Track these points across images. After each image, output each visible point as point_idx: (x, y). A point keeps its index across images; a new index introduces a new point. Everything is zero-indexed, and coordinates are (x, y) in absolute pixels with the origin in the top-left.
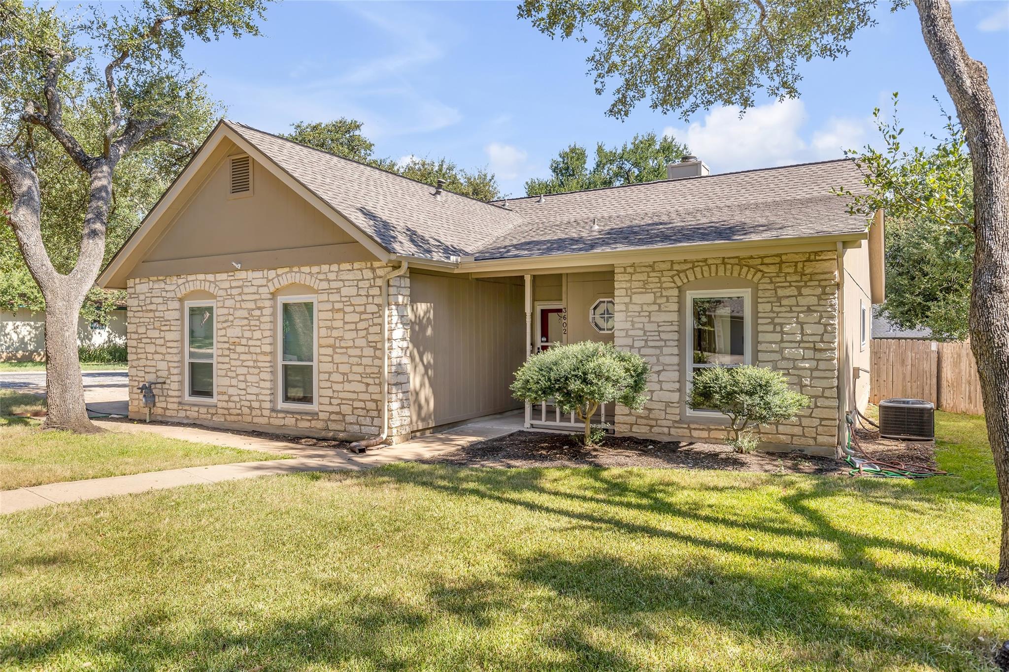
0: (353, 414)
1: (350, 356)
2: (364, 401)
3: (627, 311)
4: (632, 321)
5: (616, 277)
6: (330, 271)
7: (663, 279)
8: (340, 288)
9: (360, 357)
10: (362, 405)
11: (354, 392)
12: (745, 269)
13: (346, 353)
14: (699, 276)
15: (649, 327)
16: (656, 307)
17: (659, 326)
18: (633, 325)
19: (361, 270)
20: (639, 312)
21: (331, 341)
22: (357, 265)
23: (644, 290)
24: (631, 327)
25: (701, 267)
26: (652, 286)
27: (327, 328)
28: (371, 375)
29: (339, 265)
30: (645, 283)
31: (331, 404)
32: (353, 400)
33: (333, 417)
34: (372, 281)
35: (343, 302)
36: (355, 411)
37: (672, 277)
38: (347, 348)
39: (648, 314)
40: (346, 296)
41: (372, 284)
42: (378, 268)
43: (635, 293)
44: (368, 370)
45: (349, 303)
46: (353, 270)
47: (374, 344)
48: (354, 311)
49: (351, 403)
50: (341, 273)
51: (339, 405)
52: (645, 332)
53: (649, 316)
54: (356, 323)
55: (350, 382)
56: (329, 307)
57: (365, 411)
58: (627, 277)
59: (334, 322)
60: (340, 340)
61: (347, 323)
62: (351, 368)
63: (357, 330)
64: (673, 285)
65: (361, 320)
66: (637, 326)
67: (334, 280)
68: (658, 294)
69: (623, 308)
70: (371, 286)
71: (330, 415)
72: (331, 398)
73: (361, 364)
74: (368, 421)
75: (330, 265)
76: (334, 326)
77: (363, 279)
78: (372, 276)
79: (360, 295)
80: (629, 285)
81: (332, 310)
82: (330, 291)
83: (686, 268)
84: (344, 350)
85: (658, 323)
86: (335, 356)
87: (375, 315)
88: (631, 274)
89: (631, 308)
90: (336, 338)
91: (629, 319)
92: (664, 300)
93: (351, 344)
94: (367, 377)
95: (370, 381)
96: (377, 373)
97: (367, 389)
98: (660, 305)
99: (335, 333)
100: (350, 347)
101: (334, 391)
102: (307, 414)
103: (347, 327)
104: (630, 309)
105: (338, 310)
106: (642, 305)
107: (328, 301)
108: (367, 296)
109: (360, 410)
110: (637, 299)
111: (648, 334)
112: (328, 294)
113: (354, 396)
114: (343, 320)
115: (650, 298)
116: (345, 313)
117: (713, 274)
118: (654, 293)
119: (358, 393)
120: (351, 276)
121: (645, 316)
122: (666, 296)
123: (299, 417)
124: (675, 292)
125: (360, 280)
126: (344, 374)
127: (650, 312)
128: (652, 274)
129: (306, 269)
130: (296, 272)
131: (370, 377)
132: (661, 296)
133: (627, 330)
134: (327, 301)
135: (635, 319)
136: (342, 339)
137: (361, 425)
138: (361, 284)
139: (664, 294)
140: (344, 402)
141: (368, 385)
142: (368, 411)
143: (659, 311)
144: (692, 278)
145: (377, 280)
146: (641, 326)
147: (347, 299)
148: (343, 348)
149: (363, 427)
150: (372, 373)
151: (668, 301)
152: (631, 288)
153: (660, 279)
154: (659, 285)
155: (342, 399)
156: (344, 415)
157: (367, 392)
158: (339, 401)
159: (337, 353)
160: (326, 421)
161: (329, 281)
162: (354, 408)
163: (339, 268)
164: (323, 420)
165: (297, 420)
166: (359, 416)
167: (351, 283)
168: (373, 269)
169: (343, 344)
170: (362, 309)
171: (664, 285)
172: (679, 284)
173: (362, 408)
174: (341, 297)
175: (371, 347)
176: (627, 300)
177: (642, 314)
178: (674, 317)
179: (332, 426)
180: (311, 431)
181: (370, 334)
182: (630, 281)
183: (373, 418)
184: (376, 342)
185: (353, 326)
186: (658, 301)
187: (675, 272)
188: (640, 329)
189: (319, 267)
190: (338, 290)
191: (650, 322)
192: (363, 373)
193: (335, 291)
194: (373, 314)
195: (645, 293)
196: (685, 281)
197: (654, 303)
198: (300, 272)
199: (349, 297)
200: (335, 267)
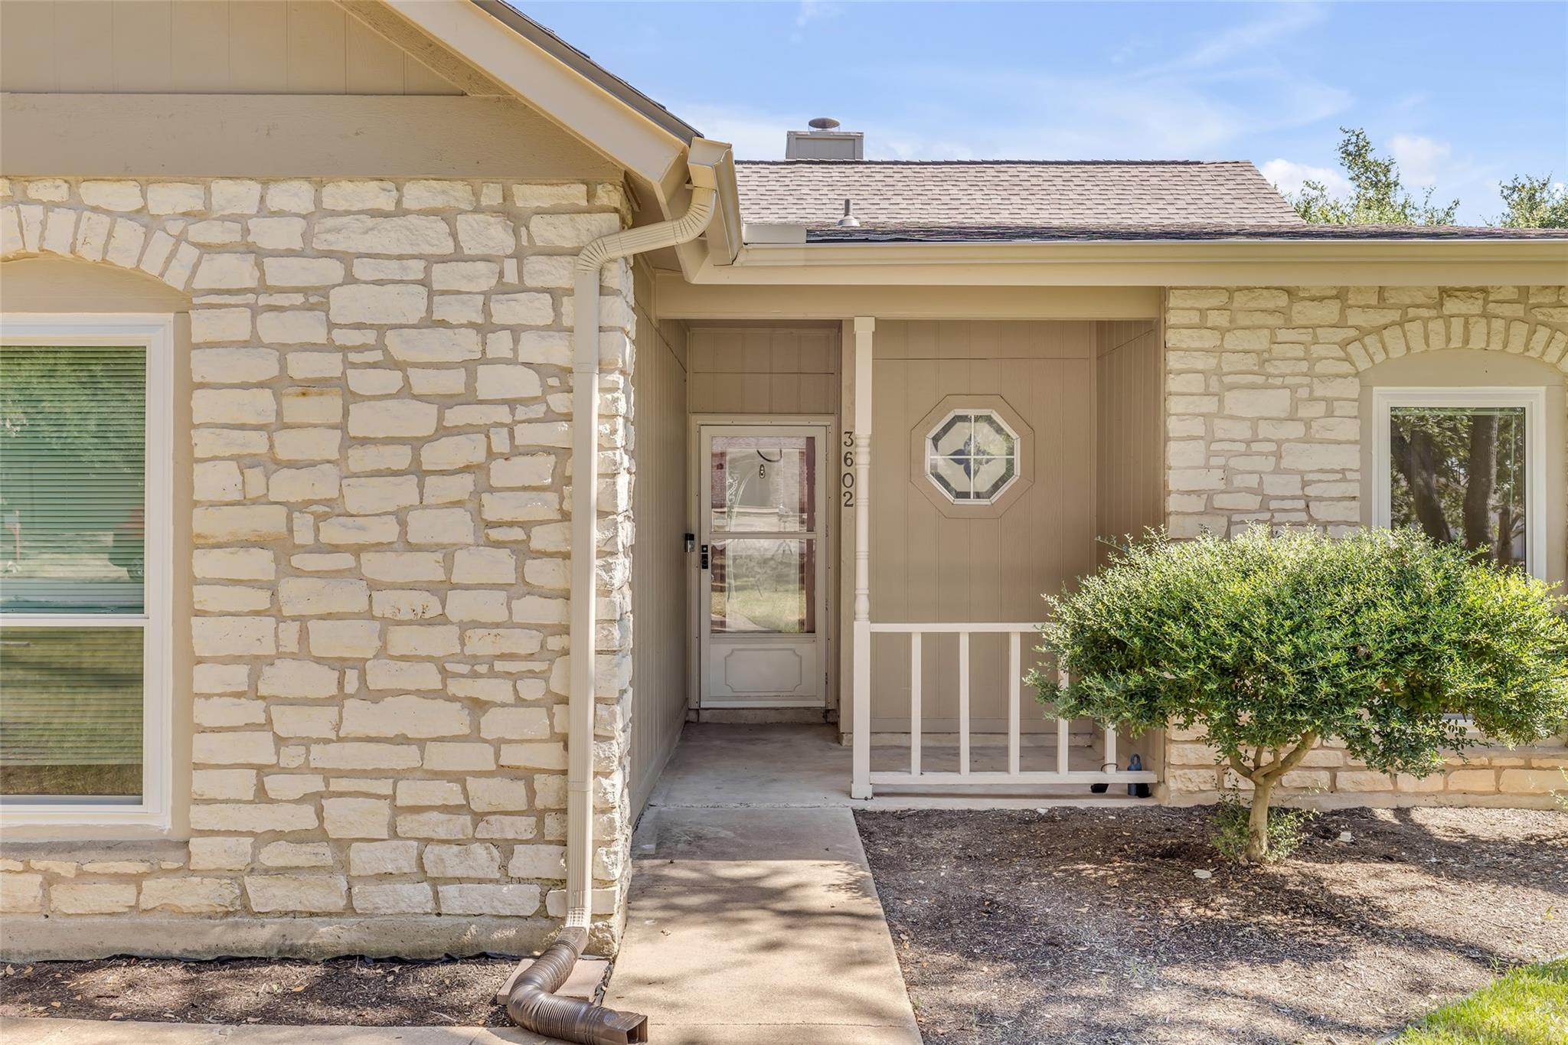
0: (394, 834)
1: (374, 586)
2: (459, 778)
3: (1209, 438)
4: (1225, 468)
5: (1172, 338)
6: (264, 211)
7: (1318, 350)
8: (324, 291)
9: (442, 589)
10: (451, 793)
11: (403, 740)
12: (1543, 334)
13: (356, 573)
14: (1418, 346)
15: (1275, 486)
16: (1296, 430)
17: (1305, 484)
18: (1227, 480)
19: (447, 216)
20: (1248, 443)
21: (271, 520)
22: (418, 194)
23: (1260, 380)
24: (1222, 486)
25: (1425, 321)
26: (1284, 367)
27: (245, 462)
28: (499, 666)
29: (320, 185)
30: (1264, 359)
31: (262, 795)
32: (397, 776)
33: (274, 855)
34: (510, 266)
35: (344, 349)
36: (405, 824)
37: (1345, 344)
38: (357, 550)
39: (1273, 447)
40: (359, 326)
41: (511, 277)
42: (540, 212)
43: (1232, 387)
44: (481, 644)
45: (377, 356)
46: (400, 211)
47: (518, 534)
48: (406, 392)
49: (384, 787)
50: (330, 222)
51: (315, 799)
52: (1266, 499)
53: (1279, 456)
54: (416, 444)
55: (377, 696)
56: (266, 367)
57: (467, 819)
58: (1210, 339)
59: (281, 438)
60: (320, 518)
61: (364, 441)
62: (383, 635)
63: (418, 472)
64: (1345, 367)
65: (443, 431)
66: (1238, 481)
67: (290, 253)
68: (1303, 393)
69: (1197, 428)
70: (503, 289)
71: (256, 849)
72: (261, 770)
73: (442, 620)
74: (483, 860)
75: (265, 183)
76: (283, 454)
77: (459, 256)
78: (508, 244)
79: (443, 324)
80: (1211, 362)
81: (277, 385)
82: (264, 300)
83: (1383, 321)
84: (346, 561)
85: (1302, 473)
86: (289, 588)
87: (521, 412)
88: (1223, 331)
89: (1221, 427)
90: (291, 508)
91: (1214, 461)
92: (1320, 408)
93: (388, 531)
94: (475, 675)
95: (483, 689)
96: (530, 657)
97: (476, 727)
98: (1308, 423)
99: (289, 487)
100: (379, 547)
101: (280, 741)
102: (110, 848)
103: (361, 459)
104: (1219, 435)
105: (308, 387)
106: (1255, 422)
107: (253, 343)
108: (484, 329)
109: (434, 815)
110: (1237, 403)
111: (1273, 505)
112: (255, 311)
113: (405, 757)
114: (342, 427)
115: (1277, 402)
116: (351, 397)
117: (1456, 344)
118: (1293, 389)
119: (421, 743)
120: (388, 238)
121: (1266, 455)
122: (1324, 399)
123: (64, 867)
124: (1352, 388)
125: (444, 259)
126: (340, 665)
127: (1279, 443)
128: (1284, 335)
129: (122, 196)
130: (50, 206)
131: (493, 674)
132: (1312, 399)
133: (1210, 494)
134: (245, 344)
135: (1233, 463)
136: (331, 510)
137: (435, 882)
138: (442, 277)
139: (1319, 392)
140: (337, 785)
141: (478, 706)
142: (478, 817)
143: (1307, 440)
144: (1397, 350)
145: (534, 264)
146: (1253, 481)
147: (370, 337)
148: (335, 549)
149: (448, 891)
150: (503, 657)
151: (1330, 414)
152: (1219, 373)
153: (1307, 351)
154: (1304, 366)
155: (328, 774)
156: (342, 845)
157: (474, 736)
158: (316, 784)
159: (299, 573)
160: (235, 876)
161: (259, 255)
162: (397, 810)
163: (318, 202)
164: (217, 873)
165: (51, 880)
166: (428, 841)
167: (392, 269)
168: (514, 218)
169: (332, 533)
170: (453, 382)
171: (1319, 368)
172: (1363, 364)
173: (445, 809)
174: (331, 326)
175: (498, 544)
176: (1209, 405)
177: (1255, 447)
178: (1350, 458)
179: (267, 894)
180: (142, 929)
181: (492, 490)
182: (1219, 350)
183: (506, 848)
184: (526, 526)
185: (400, 458)
186: (1303, 413)
187: (1353, 333)
188: (1249, 490)
189: (197, 190)
190: (316, 299)
191: (1277, 470)
192: (452, 657)
193: (298, 299)
194: (511, 404)
195: (1265, 387)
196: (1379, 357)
197: (1292, 418)
198: (76, 205)
199: (381, 329)
200: (293, 195)
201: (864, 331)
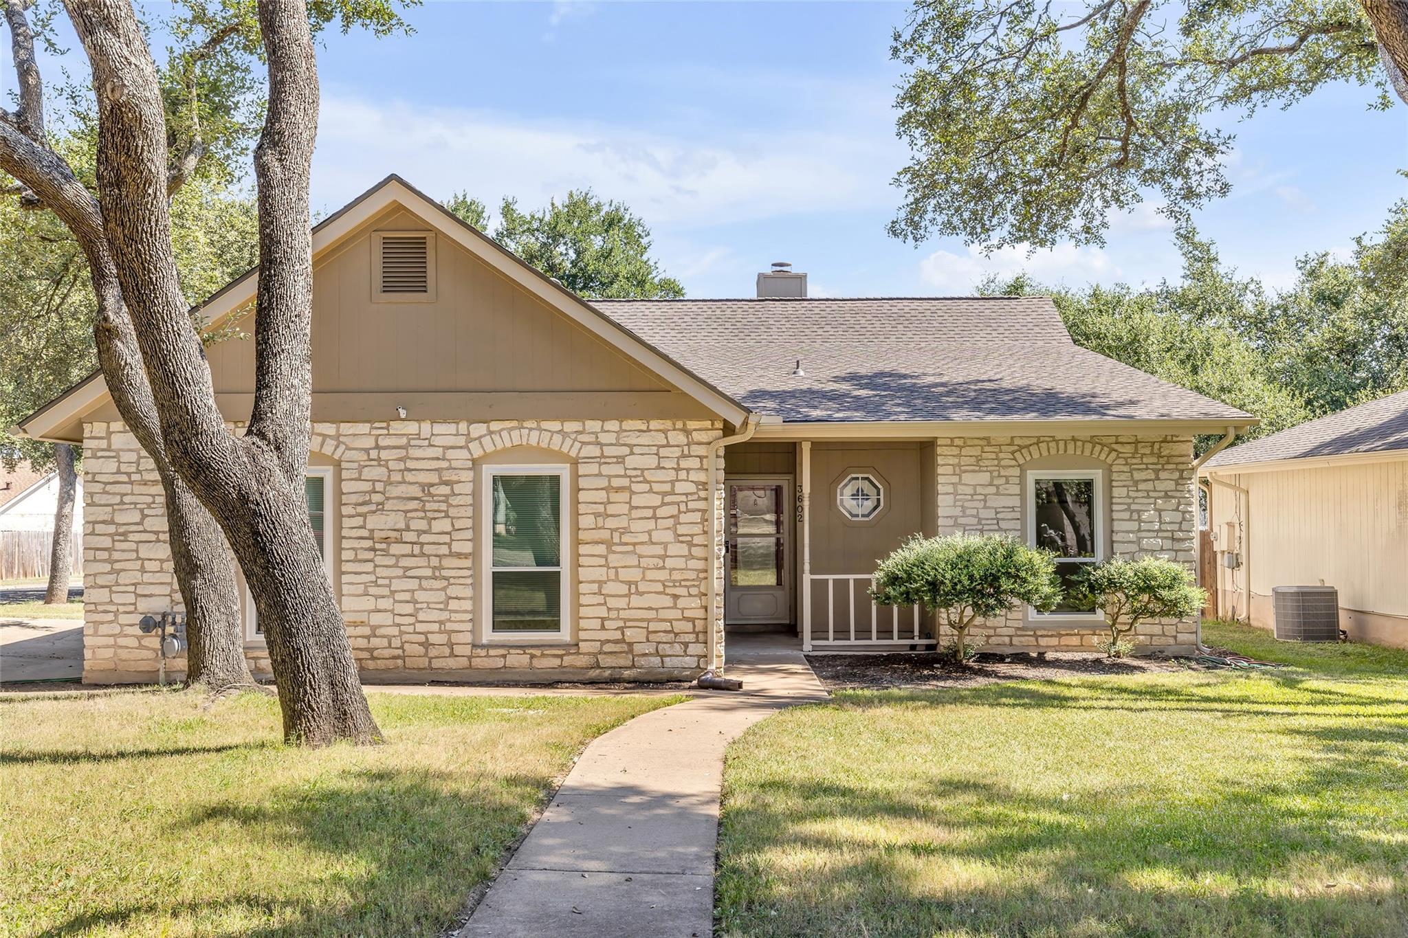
0: (648, 641)
1: (640, 556)
2: (670, 621)
3: (955, 494)
4: (962, 507)
5: (939, 450)
6: (603, 431)
7: (1001, 455)
8: (623, 457)
9: (664, 557)
10: (667, 626)
11: (650, 608)
12: (1098, 448)
13: (634, 552)
14: (1045, 453)
15: (984, 514)
16: (993, 490)
17: (997, 513)
18: (963, 511)
19: (665, 432)
20: (972, 496)
21: (605, 535)
22: (654, 424)
23: (977, 468)
24: (961, 514)
25: (1048, 442)
26: (987, 463)
27: (597, 515)
28: (683, 583)
29: (621, 422)
30: (979, 459)
31: (603, 628)
32: (649, 621)
33: (607, 648)
34: (686, 448)
35: (630, 477)
36: (652, 637)
37: (1013, 453)
38: (634, 544)
39: (983, 497)
40: (635, 469)
41: (686, 452)
42: (695, 430)
43: (965, 471)
44: (677, 576)
45: (642, 479)
46: (649, 430)
47: (689, 538)
48: (651, 491)
49: (644, 624)
50: (625, 434)
51: (621, 629)
52: (980, 519)
53: (985, 501)
54: (655, 508)
55: (642, 594)
56: (604, 483)
57: (673, 635)
58: (955, 451)
59: (608, 507)
60: (622, 534)
61: (637, 508)
62: (643, 573)
63: (655, 517)
64: (1014, 463)
65: (663, 504)
66: (968, 512)
67: (612, 445)
68: (996, 474)
69: (950, 489)
70: (683, 456)
71: (602, 646)
72: (603, 619)
73: (663, 568)
74: (678, 649)
75: (603, 421)
76: (609, 512)
77: (668, 445)
78: (685, 441)
79: (664, 468)
80: (956, 461)
81: (606, 489)
82: (603, 460)
83: (1029, 443)
84: (630, 548)
85: (996, 508)
86: (611, 557)
87: (690, 498)
88: (961, 447)
89: (961, 489)
90: (612, 530)
91: (958, 503)
92: (1003, 480)
93: (645, 538)
94: (675, 586)
95: (678, 591)
96: (693, 580)
97: (675, 604)
98: (998, 487)
99: (611, 523)
100: (642, 543)
101: (609, 609)
102: (551, 646)
103: (635, 514)
104: (960, 492)
105: (618, 490)
106: (975, 486)
107: (600, 475)
108: (678, 469)
109: (662, 634)
110: (968, 478)
111: (983, 522)
112: (600, 464)
113: (652, 614)
114: (629, 503)
115: (984, 477)
116: (633, 493)
117: (1061, 452)
118: (991, 472)
119: (657, 610)
120: (645, 439)
121: (980, 500)
122: (1005, 476)
123: (537, 652)
124: (1017, 472)
125: (663, 446)
126: (629, 583)
127: (985, 495)
128: (987, 449)
129: (555, 426)
130: (531, 429)
131: (681, 586)
132: (999, 476)
133: (956, 518)
134: (596, 475)
135: (966, 504)
136: (625, 531)
137: (662, 657)
138: (663, 452)
139: (1002, 474)
140: (628, 624)
141: (676, 597)
142: (676, 634)
143: (997, 494)
144: (1036, 455)
145: (694, 447)
146: (974, 512)
147: (639, 473)
148: (626, 544)
149: (667, 660)
150: (684, 580)
151: (1007, 483)
152: (959, 465)
153: (997, 455)
154: (996, 462)
155: (625, 620)
156: (630, 644)
157: (675, 607)
158: (621, 624)
159: (614, 552)
160: (595, 655)
161: (602, 445)
162: (649, 632)
163: (621, 427)
164: (589, 654)
165: (532, 656)
166: (659, 643)
167: (646, 450)
168: (687, 432)
169: (625, 539)
170: (667, 487)
171: (1003, 463)
172: (1021, 461)
173: (665, 632)
174: (626, 469)
175: (682, 542)
176: (955, 479)
177: (975, 497)
178: (1016, 501)
179: (606, 661)
180: (564, 673)
181: (680, 524)
182: (959, 456)
183: (686, 645)
184: (692, 536)
185: (649, 513)
186: (995, 483)
187: (1016, 448)
188: (972, 516)
189: (581, 424)
190: (621, 460)
191: (985, 507)
192: (666, 580)
193: (615, 460)
194: (686, 495)
195: (980, 471)
196: (1028, 458)
197: (991, 485)
198: (540, 430)
199: (643, 470)
200: (613, 425)
201: (806, 448)
